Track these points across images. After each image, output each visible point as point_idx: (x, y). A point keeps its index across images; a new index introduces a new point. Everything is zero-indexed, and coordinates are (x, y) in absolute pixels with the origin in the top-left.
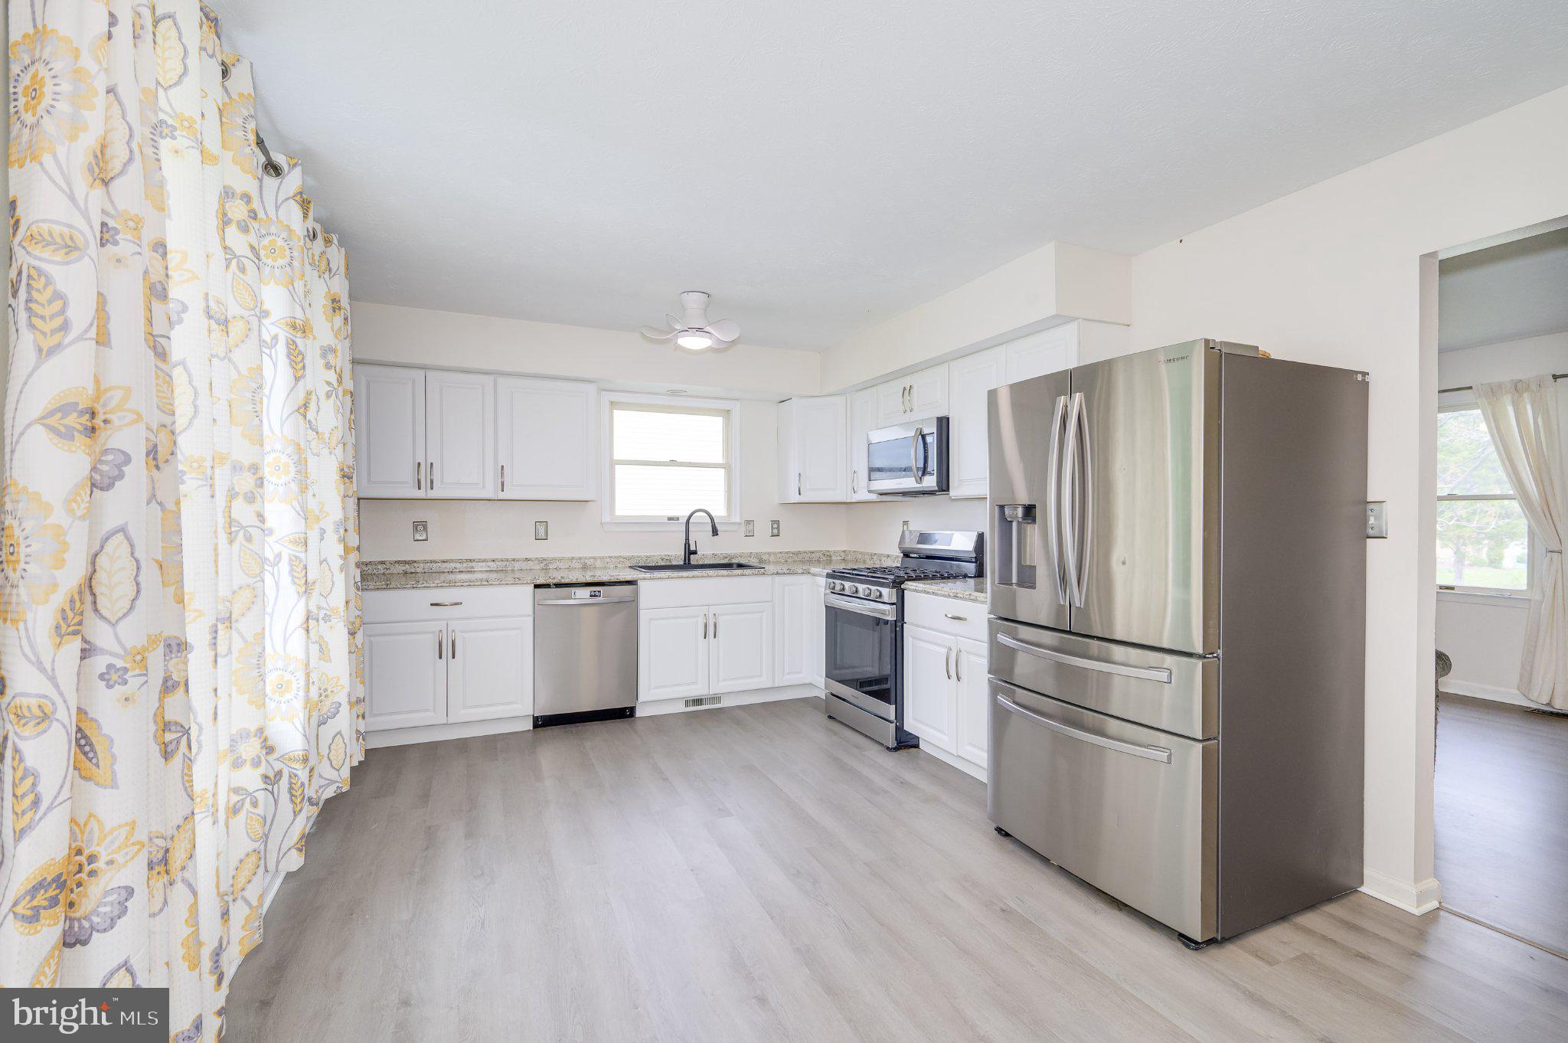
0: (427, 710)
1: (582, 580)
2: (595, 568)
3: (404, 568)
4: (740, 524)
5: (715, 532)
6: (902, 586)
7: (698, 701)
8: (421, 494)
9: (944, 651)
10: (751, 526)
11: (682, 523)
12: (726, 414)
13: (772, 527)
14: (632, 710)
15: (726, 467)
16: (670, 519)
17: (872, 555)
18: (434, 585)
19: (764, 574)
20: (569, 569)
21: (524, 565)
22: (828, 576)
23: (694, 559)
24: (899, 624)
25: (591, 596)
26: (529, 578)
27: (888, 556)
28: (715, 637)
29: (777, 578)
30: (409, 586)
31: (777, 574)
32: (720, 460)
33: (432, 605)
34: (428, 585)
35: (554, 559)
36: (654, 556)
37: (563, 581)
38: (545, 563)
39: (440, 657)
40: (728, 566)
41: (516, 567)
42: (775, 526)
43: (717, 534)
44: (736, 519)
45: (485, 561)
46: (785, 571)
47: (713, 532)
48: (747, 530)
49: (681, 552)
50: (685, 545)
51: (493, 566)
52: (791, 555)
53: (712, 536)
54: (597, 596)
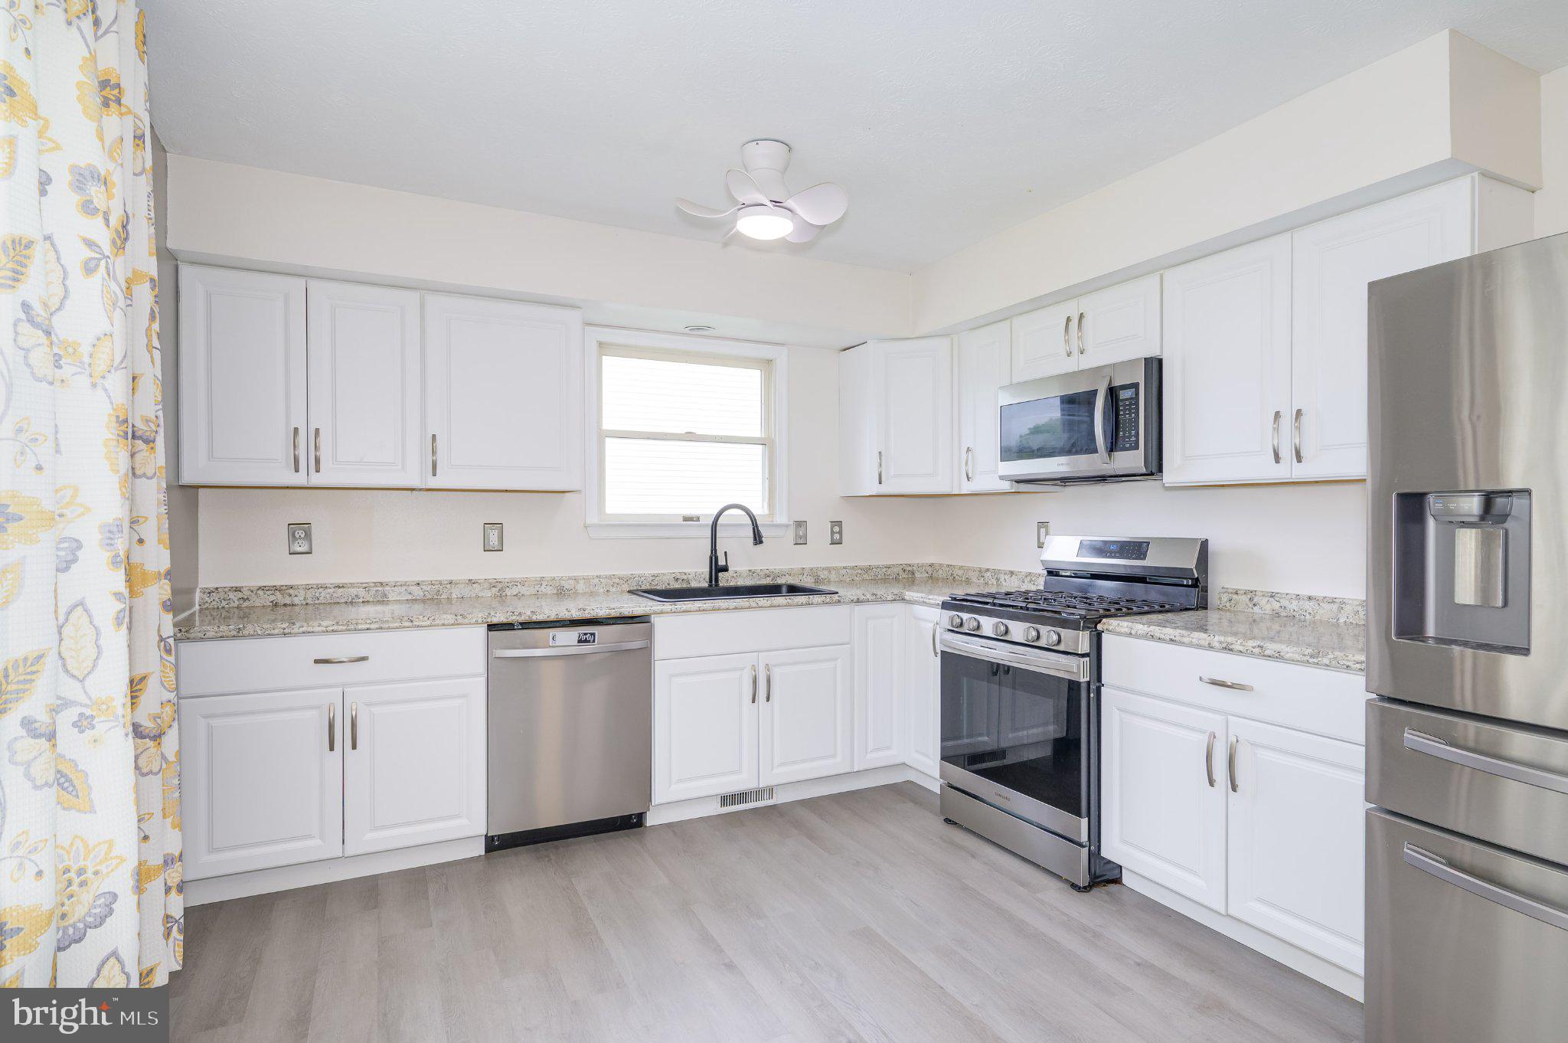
0: (310, 837)
1: (564, 615)
2: (576, 593)
3: (272, 598)
4: (787, 526)
5: (758, 539)
6: (1099, 627)
7: (741, 797)
8: (300, 479)
9: (1204, 739)
10: (803, 529)
11: (706, 526)
12: (766, 365)
13: (832, 530)
14: (641, 817)
15: (767, 442)
16: (686, 519)
17: (981, 572)
18: (320, 629)
19: (839, 601)
20: (537, 596)
21: (467, 592)
22: (945, 606)
23: (723, 579)
25: (580, 641)
26: (480, 615)
27: (1012, 573)
28: (768, 700)
29: (858, 608)
30: (276, 632)
31: (858, 601)
33: (317, 661)
34: (310, 629)
35: (515, 583)
36: (663, 574)
37: (534, 618)
38: (500, 586)
39: (332, 748)
40: (773, 590)
41: (454, 596)
42: (836, 529)
43: (761, 542)
44: (782, 519)
45: (405, 584)
46: (869, 596)
47: (755, 539)
48: (797, 536)
49: (705, 569)
50: (711, 558)
51: (417, 592)
52: (860, 571)
53: (755, 544)
54: (589, 642)
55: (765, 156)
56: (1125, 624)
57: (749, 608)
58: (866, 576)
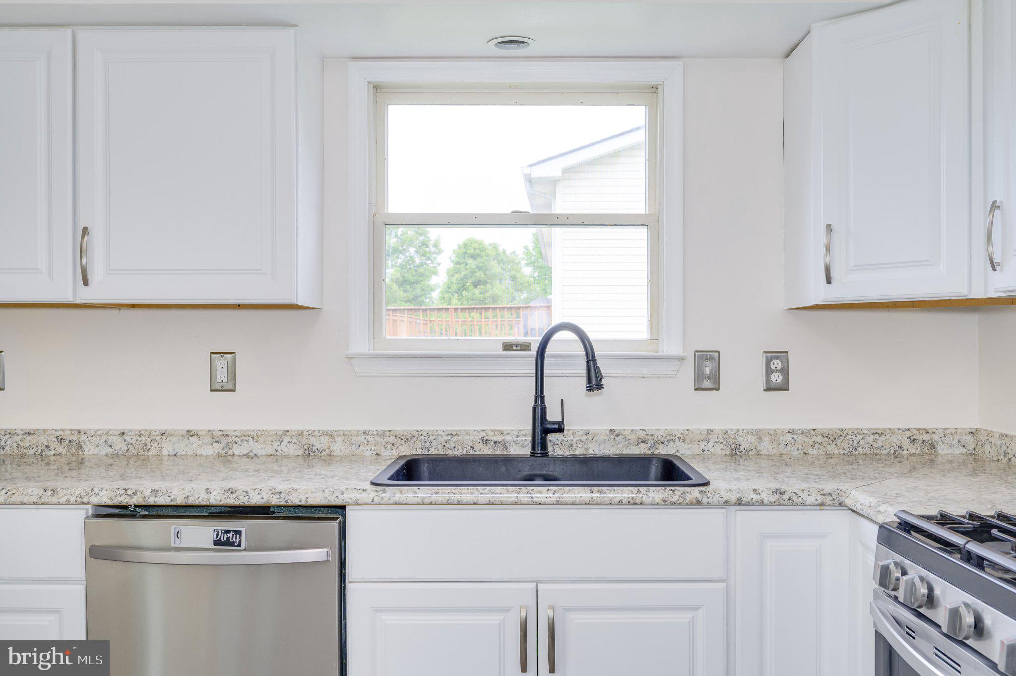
1: (199, 498)
4: (681, 359)
5: (594, 382)
10: (708, 367)
11: (530, 357)
12: (650, 94)
13: (768, 366)
15: (647, 220)
16: (508, 347)
19: (699, 502)
21: (183, 447)
23: (557, 445)
25: (217, 543)
29: (742, 516)
31: (740, 502)
32: (638, 206)
35: (246, 436)
36: (467, 432)
38: (225, 441)
41: (165, 452)
42: (777, 364)
43: (600, 387)
44: (672, 347)
45: (108, 433)
46: (766, 496)
47: (589, 380)
48: (699, 376)
49: (527, 426)
50: (534, 409)
51: (120, 445)
52: (819, 439)
53: (590, 389)
54: (232, 544)
57: (516, 503)
58: (831, 448)
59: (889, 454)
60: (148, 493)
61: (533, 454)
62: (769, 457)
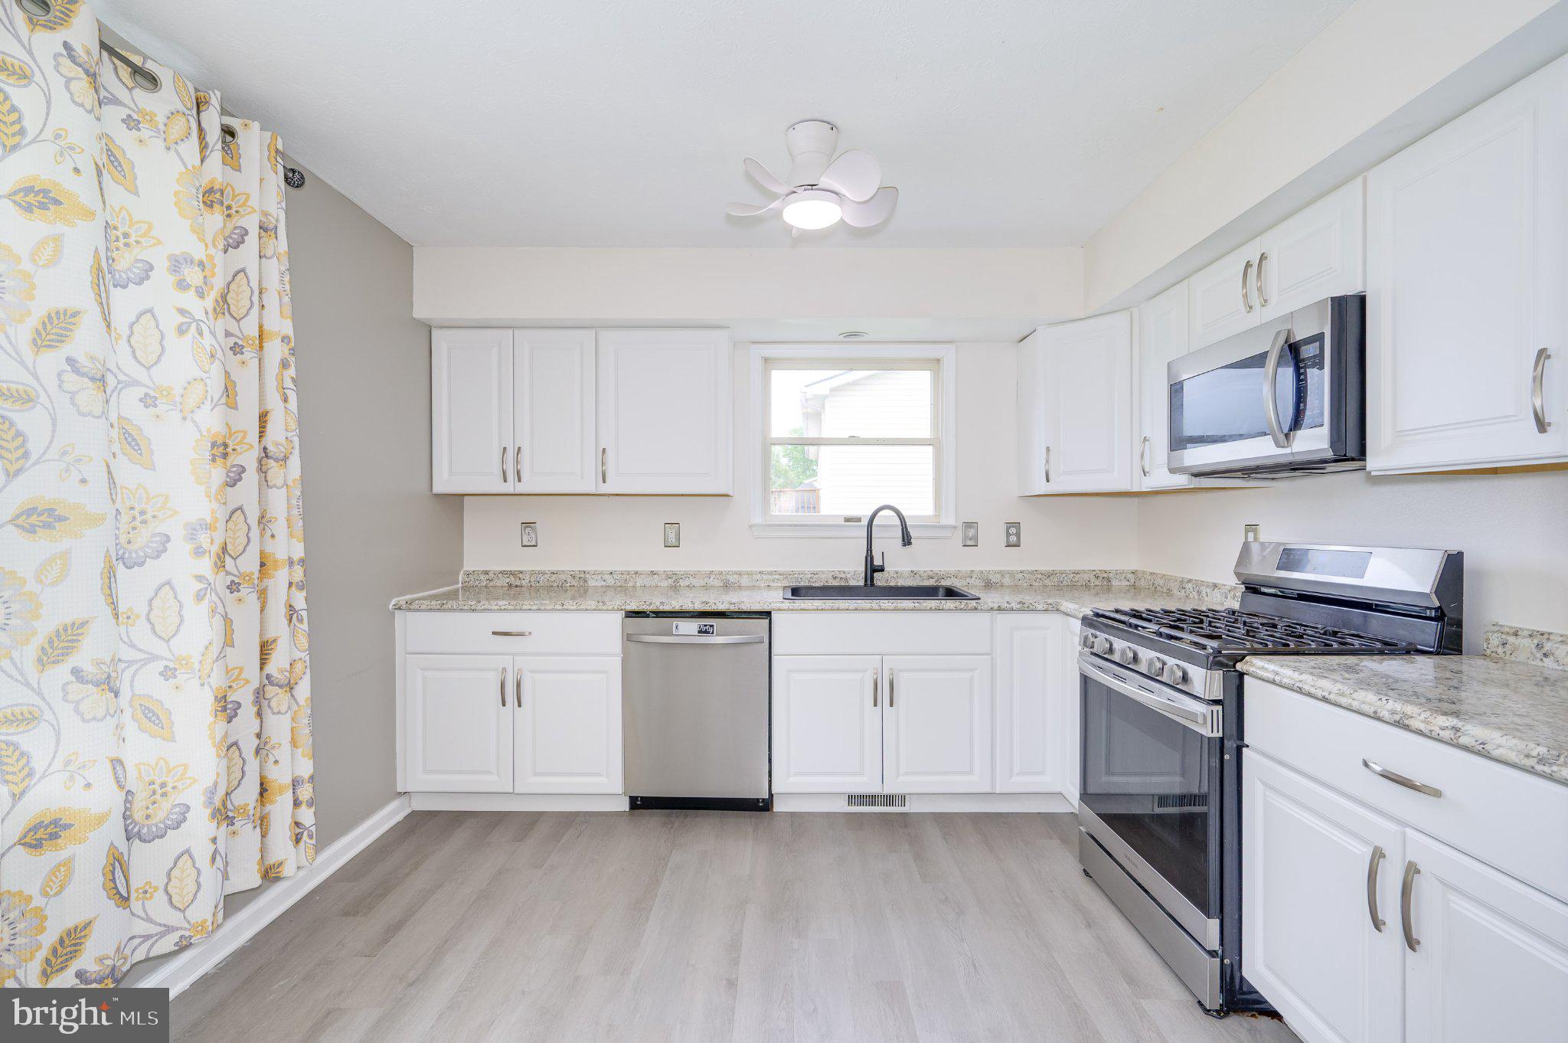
0: (489, 772)
1: (688, 606)
2: (740, 587)
3: (508, 580)
4: (955, 527)
5: (907, 540)
6: (1239, 666)
7: (872, 799)
8: (509, 487)
9: (1365, 851)
10: (971, 533)
11: (863, 526)
12: (934, 364)
13: (1007, 531)
14: (768, 802)
15: (932, 442)
16: (848, 520)
17: (1182, 584)
18: (496, 608)
19: (976, 609)
20: (706, 587)
21: (648, 581)
22: (1086, 621)
23: (880, 579)
24: (1230, 745)
25: (700, 632)
26: (617, 602)
27: (1215, 586)
28: (891, 704)
29: (1001, 618)
30: (466, 608)
31: (999, 609)
32: (925, 432)
33: (494, 633)
34: (489, 607)
35: (687, 575)
36: (823, 572)
37: (661, 608)
38: (674, 578)
39: (504, 705)
40: (929, 592)
41: (638, 585)
42: (1013, 530)
43: (910, 543)
44: (949, 520)
45: (602, 573)
46: (1014, 605)
47: (903, 540)
48: (965, 537)
49: (861, 568)
50: (866, 558)
51: (610, 581)
52: (1040, 576)
53: (904, 545)
54: (709, 633)
55: (806, 138)
56: (1271, 667)
57: (871, 609)
58: (1047, 582)
59: (1082, 586)
60: (658, 604)
61: (866, 585)
62: (1008, 587)
